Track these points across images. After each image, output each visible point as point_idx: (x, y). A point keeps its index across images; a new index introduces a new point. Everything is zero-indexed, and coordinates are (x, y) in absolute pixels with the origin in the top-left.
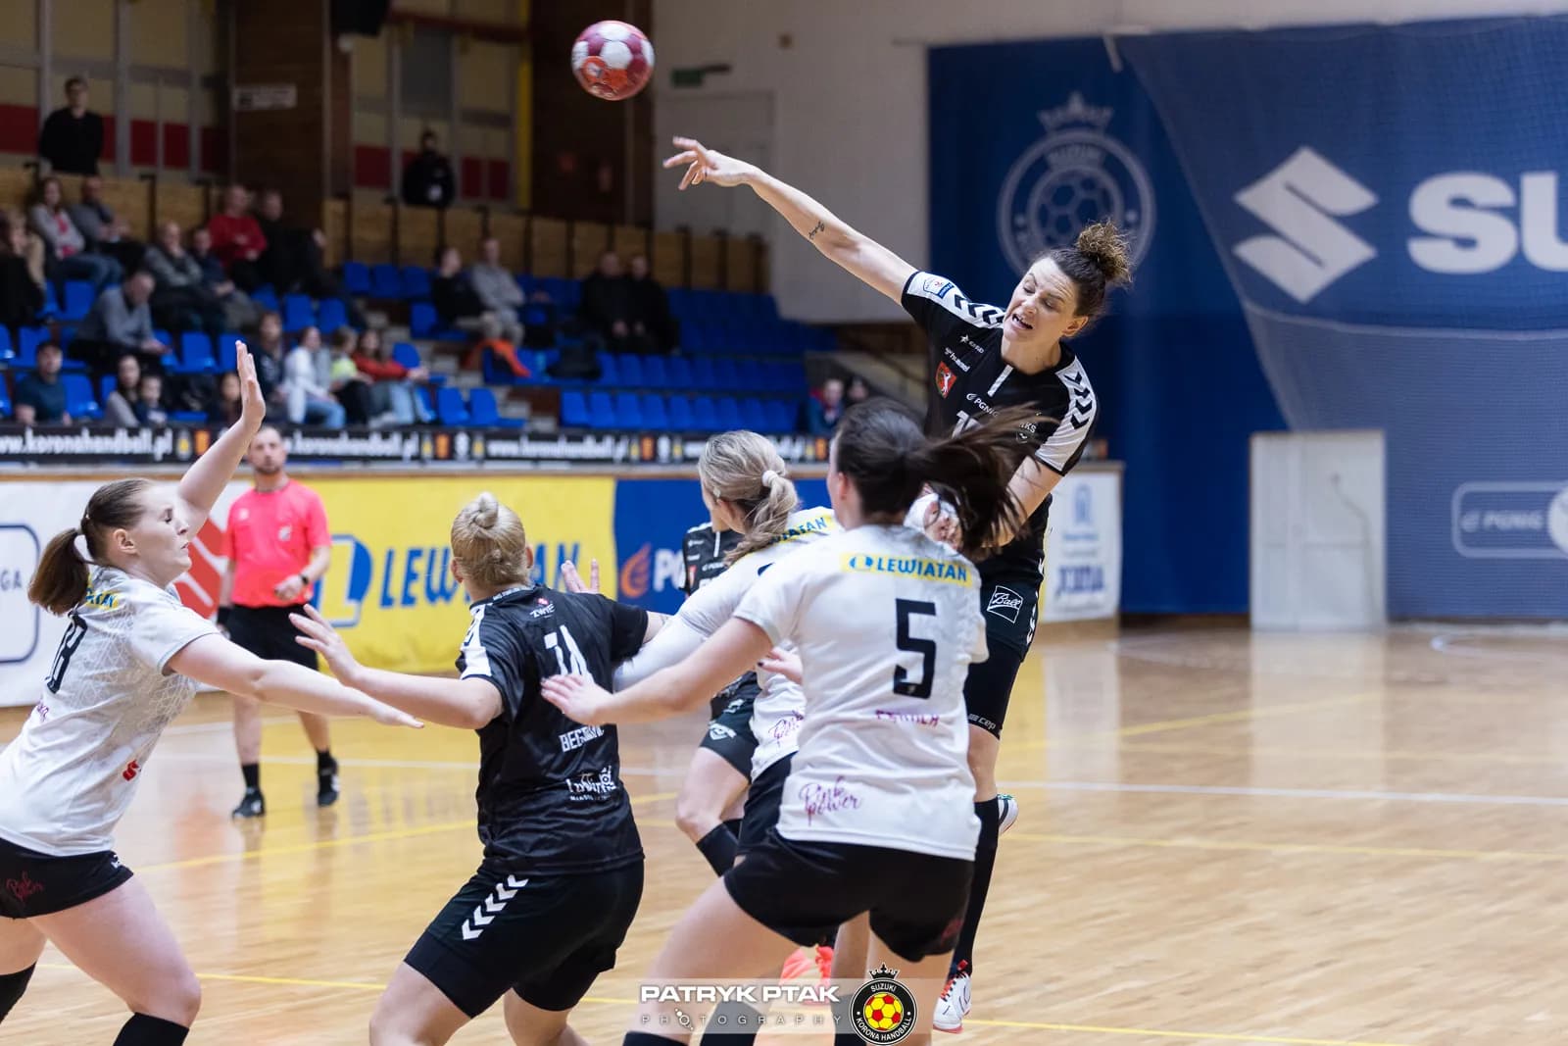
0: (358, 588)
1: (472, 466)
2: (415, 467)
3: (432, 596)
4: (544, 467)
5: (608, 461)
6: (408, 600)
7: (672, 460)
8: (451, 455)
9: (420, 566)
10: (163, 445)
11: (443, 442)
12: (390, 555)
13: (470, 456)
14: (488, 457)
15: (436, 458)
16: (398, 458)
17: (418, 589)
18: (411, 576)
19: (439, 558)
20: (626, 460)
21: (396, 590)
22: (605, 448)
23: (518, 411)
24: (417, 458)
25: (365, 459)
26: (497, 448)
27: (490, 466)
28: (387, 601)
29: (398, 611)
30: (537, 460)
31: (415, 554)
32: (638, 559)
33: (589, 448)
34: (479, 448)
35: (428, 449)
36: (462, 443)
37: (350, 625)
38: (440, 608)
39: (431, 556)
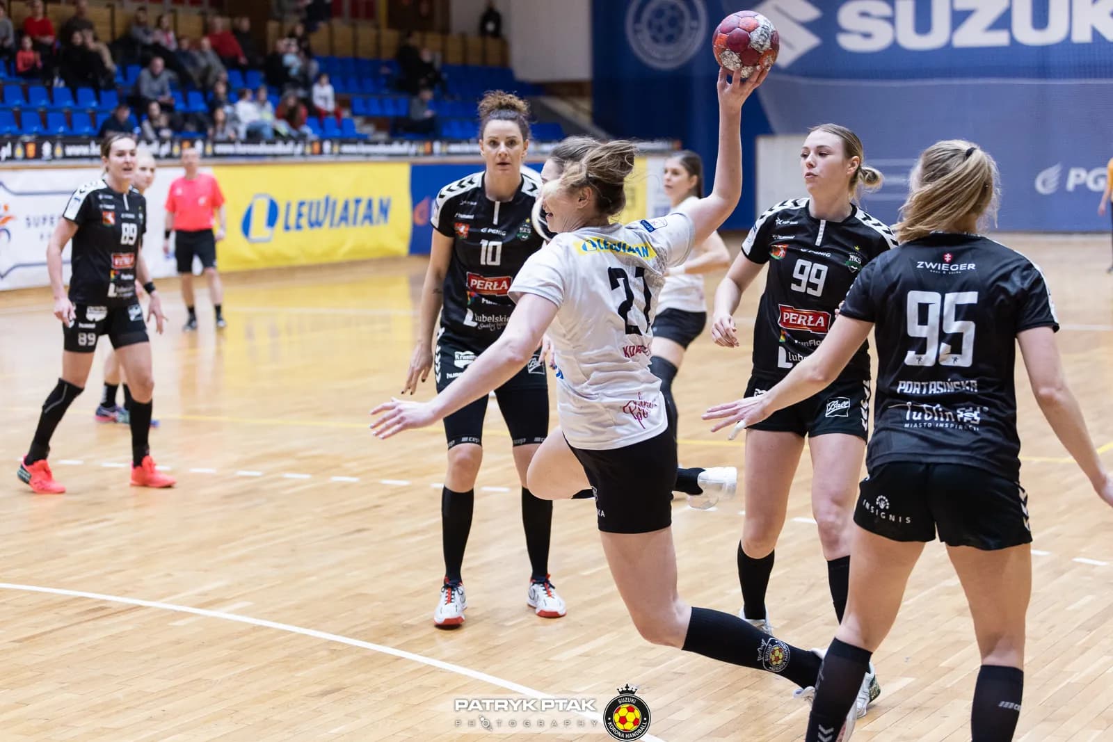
0: (272, 221)
1: (332, 159)
2: (302, 159)
3: (312, 225)
4: (372, 158)
5: (406, 155)
6: (299, 227)
7: (441, 154)
8: (321, 152)
9: (305, 210)
10: (165, 149)
11: (316, 147)
12: (288, 206)
13: (331, 153)
14: (340, 154)
15: (313, 154)
16: (292, 155)
17: (304, 221)
18: (300, 215)
19: (315, 207)
20: (417, 154)
21: (292, 221)
22: (405, 148)
23: (368, 130)
24: (303, 154)
25: (275, 156)
26: (347, 148)
27: (342, 158)
28: (287, 228)
29: (293, 233)
30: (368, 155)
31: (301, 204)
32: (423, 205)
33: (396, 148)
34: (336, 149)
35: (308, 150)
36: (327, 146)
37: (267, 241)
38: (316, 230)
39: (311, 205)
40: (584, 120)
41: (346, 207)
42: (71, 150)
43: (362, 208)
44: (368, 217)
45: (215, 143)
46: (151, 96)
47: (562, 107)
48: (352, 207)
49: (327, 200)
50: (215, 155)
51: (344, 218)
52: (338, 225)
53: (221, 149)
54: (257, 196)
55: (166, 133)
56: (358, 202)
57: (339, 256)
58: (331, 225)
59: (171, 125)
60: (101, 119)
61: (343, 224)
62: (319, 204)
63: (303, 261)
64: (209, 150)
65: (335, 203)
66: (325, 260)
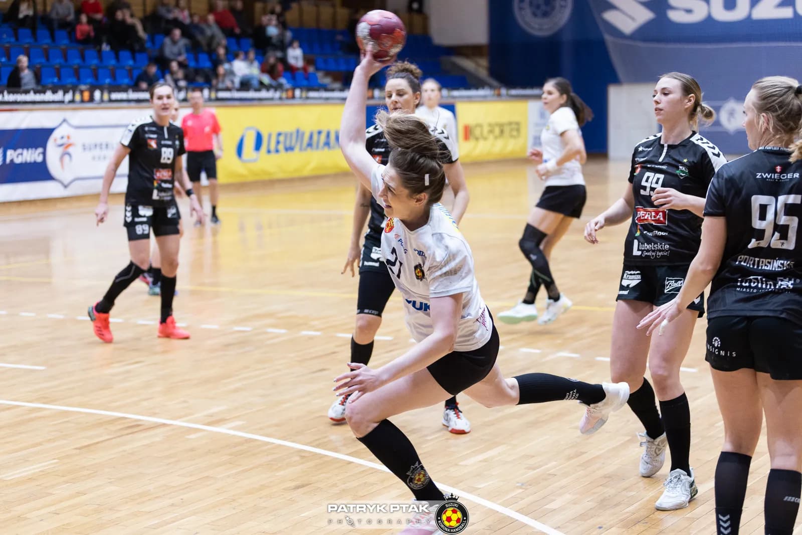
0: (258, 146)
1: (300, 101)
2: (278, 102)
3: (286, 149)
4: (329, 101)
6: (277, 151)
8: (293, 97)
9: (282, 139)
10: (182, 95)
11: (290, 93)
12: (270, 136)
13: (301, 98)
14: (307, 98)
15: (287, 98)
16: (272, 99)
17: (281, 147)
18: (278, 142)
19: (289, 136)
21: (273, 147)
23: (327, 81)
24: (281, 98)
25: (260, 99)
26: (312, 94)
27: (309, 101)
28: (269, 152)
29: (273, 156)
30: (327, 99)
31: (279, 134)
34: (304, 94)
35: (284, 95)
36: (298, 92)
37: (255, 161)
38: (290, 153)
39: (286, 135)
40: (483, 73)
41: (311, 137)
42: (115, 96)
43: (323, 137)
44: (327, 144)
45: (218, 90)
46: (172, 57)
47: (468, 64)
48: (315, 137)
49: (298, 131)
50: (218, 99)
51: (310, 145)
52: (305, 150)
53: (222, 95)
54: (248, 128)
55: (182, 83)
56: (320, 133)
57: (306, 172)
58: (301, 149)
59: (186, 78)
60: (136, 73)
61: (309, 149)
62: (291, 134)
63: (280, 176)
64: (213, 95)
65: (303, 134)
66: (296, 175)
